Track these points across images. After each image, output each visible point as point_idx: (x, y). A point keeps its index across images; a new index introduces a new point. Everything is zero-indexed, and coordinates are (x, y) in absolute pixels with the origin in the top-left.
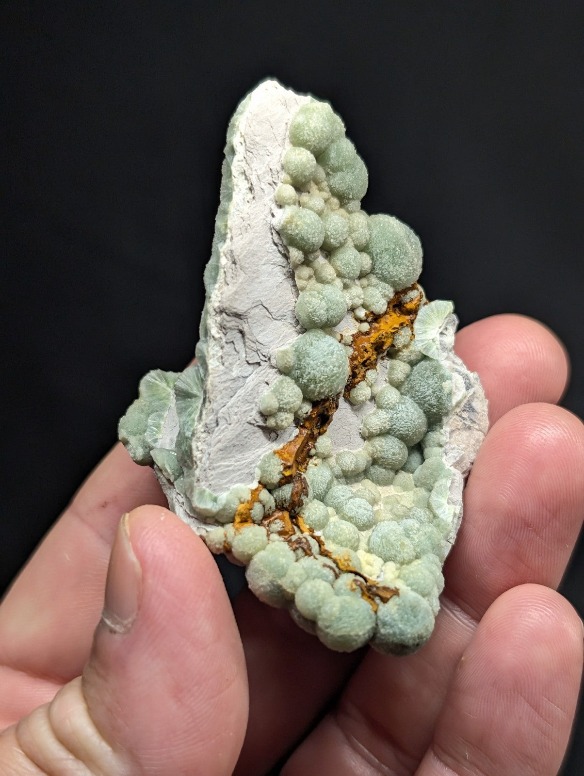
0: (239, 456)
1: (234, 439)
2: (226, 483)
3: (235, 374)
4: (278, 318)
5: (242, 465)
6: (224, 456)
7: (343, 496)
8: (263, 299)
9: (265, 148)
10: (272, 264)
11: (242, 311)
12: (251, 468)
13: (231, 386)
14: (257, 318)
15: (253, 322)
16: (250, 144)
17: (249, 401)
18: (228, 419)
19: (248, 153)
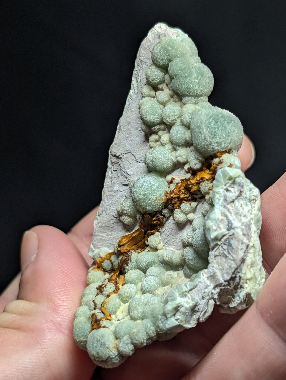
0: (109, 233)
1: (106, 222)
2: (100, 245)
3: (115, 188)
4: (140, 162)
5: (109, 238)
6: (101, 230)
7: (149, 273)
8: (131, 150)
9: (146, 64)
10: (139, 130)
11: (119, 155)
12: (113, 241)
13: (113, 195)
14: (128, 159)
15: (125, 161)
16: (139, 61)
17: (116, 204)
18: (106, 211)
19: (138, 67)
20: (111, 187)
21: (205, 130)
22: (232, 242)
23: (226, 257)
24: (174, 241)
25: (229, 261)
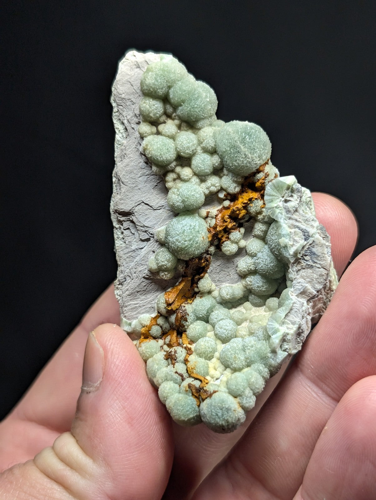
0: (143, 297)
1: (136, 288)
2: (136, 314)
3: (133, 247)
4: (158, 209)
5: (146, 302)
6: (132, 298)
7: (216, 319)
8: (143, 199)
9: (130, 100)
10: (146, 175)
11: (129, 210)
12: (152, 304)
13: (132, 255)
14: (141, 211)
15: (139, 214)
16: (119, 100)
17: (143, 264)
18: (131, 276)
19: (119, 107)
20: (127, 248)
21: (242, 147)
22: (314, 250)
23: (312, 267)
24: (226, 276)
25: (317, 269)
